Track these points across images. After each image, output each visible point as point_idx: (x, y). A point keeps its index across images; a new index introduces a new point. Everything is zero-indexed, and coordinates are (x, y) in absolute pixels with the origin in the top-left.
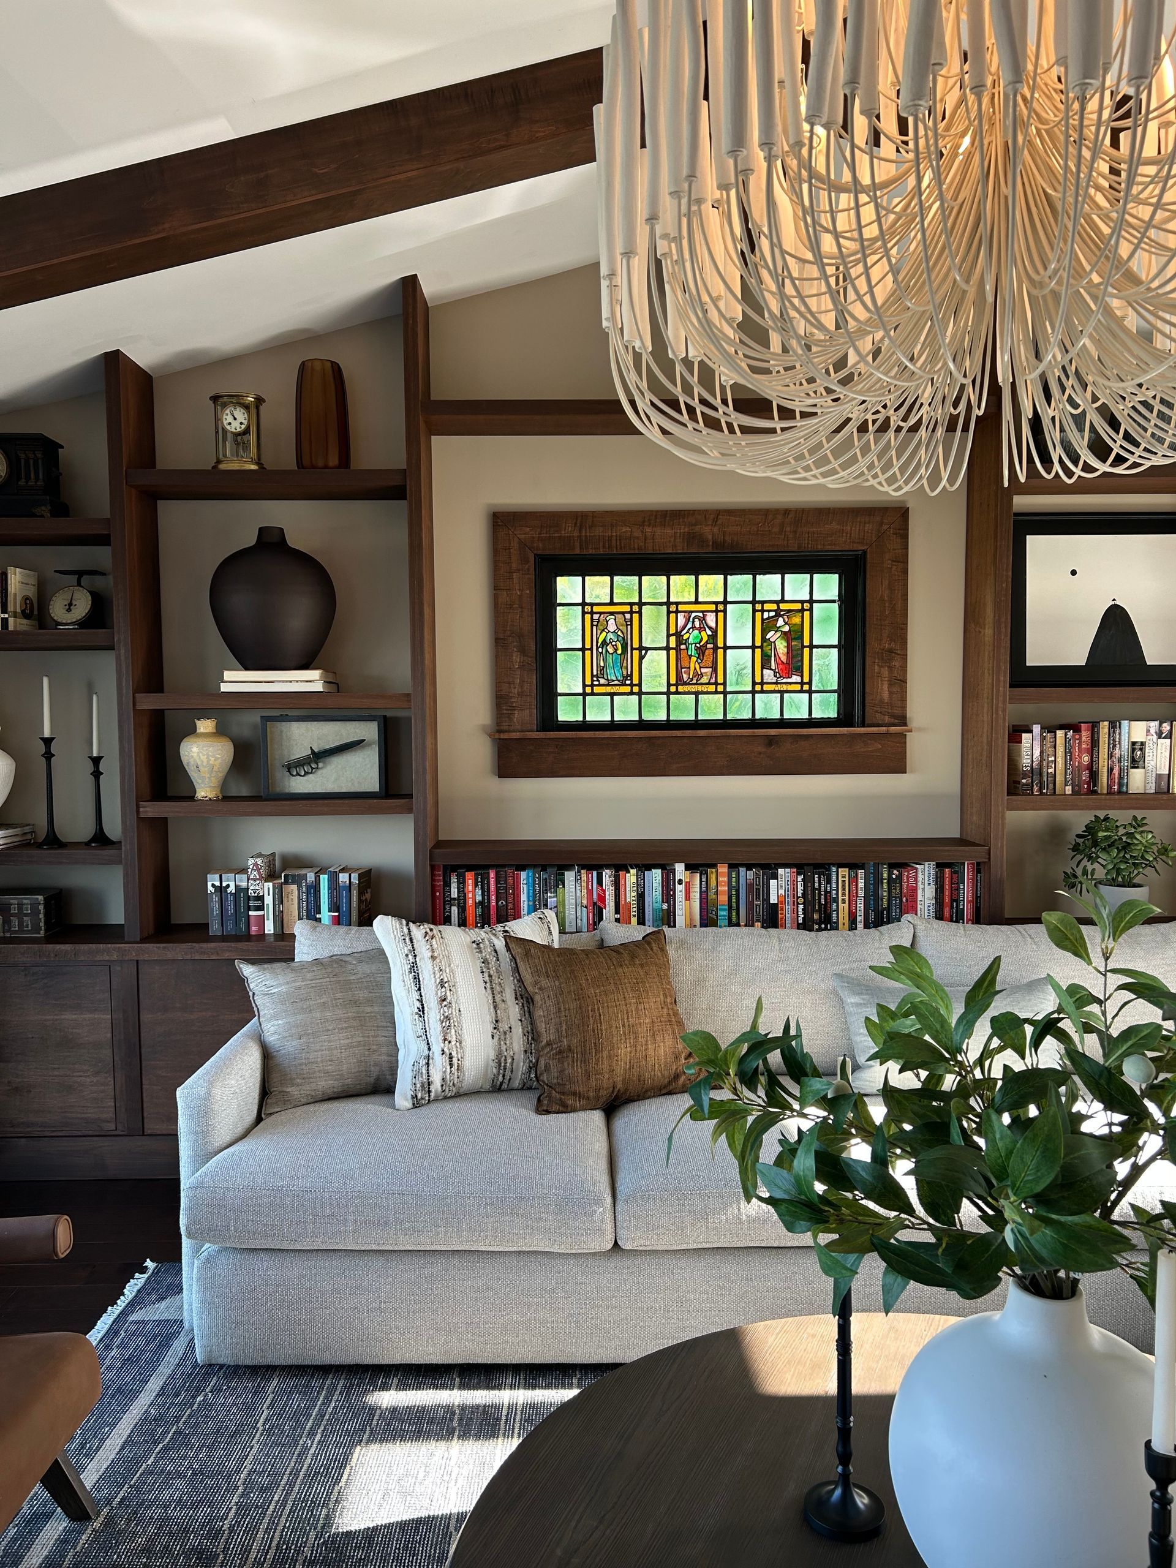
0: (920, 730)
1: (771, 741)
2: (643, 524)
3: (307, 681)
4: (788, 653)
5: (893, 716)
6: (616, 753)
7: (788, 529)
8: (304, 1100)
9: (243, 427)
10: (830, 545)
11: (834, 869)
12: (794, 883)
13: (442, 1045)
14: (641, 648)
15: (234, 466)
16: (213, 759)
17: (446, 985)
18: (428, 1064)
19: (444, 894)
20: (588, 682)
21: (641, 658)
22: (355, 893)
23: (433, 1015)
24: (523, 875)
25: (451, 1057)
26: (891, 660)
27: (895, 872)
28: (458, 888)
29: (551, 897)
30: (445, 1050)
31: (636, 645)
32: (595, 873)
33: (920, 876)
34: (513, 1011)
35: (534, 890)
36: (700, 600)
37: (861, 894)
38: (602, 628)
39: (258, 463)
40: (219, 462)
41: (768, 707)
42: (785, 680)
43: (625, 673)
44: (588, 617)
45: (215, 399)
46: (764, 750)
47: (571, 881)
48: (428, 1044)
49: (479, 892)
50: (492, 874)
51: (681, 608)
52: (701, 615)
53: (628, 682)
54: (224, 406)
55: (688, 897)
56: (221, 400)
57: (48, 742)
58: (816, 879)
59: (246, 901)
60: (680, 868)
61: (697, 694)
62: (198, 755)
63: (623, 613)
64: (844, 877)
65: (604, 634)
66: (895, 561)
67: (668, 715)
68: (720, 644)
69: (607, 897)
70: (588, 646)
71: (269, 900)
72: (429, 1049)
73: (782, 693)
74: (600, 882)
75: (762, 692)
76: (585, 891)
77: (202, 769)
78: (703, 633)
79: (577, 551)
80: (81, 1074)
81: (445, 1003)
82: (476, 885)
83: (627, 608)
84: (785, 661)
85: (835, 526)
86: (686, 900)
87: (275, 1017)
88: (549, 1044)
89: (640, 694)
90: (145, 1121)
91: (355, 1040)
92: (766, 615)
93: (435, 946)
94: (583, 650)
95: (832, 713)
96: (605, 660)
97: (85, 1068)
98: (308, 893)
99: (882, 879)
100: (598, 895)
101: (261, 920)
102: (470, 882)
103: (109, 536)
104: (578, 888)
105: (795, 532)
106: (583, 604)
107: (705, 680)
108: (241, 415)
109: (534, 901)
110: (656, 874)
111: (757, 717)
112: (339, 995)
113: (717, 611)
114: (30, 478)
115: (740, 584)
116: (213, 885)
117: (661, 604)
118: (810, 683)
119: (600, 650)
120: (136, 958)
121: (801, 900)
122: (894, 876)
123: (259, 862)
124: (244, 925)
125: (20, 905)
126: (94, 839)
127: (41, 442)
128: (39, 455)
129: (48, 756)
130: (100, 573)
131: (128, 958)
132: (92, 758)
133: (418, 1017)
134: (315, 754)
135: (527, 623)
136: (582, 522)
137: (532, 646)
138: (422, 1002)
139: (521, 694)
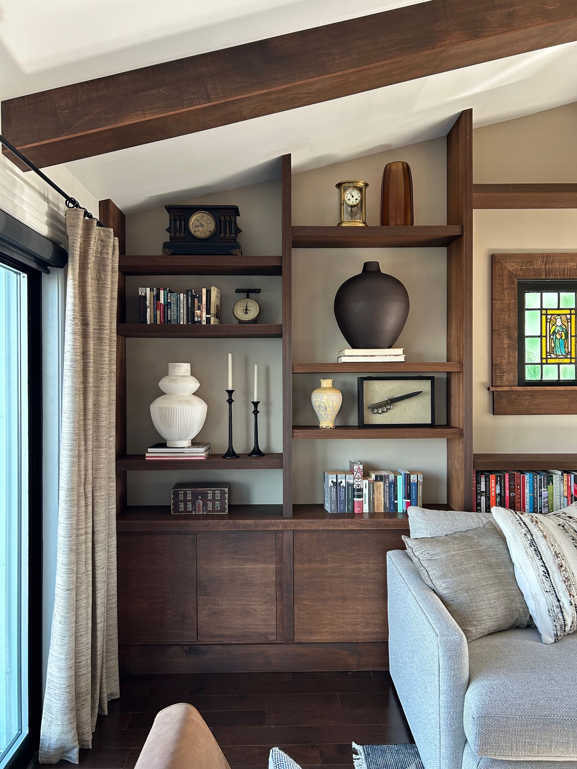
3: (395, 355)
6: (567, 400)
8: (478, 636)
9: (358, 201)
13: (570, 598)
15: (352, 225)
16: (335, 403)
17: (559, 556)
18: (561, 610)
19: (477, 489)
20: (544, 356)
22: (420, 488)
23: (557, 577)
24: (527, 476)
28: (486, 485)
29: (544, 491)
30: (572, 602)
31: (574, 334)
32: (573, 476)
35: (534, 486)
38: (553, 323)
39: (365, 223)
40: (342, 222)
43: (567, 351)
44: (544, 317)
45: (339, 186)
47: (558, 481)
48: (557, 597)
49: (498, 487)
50: (507, 476)
53: (569, 356)
54: (345, 189)
56: (344, 185)
57: (230, 392)
59: (353, 492)
62: (327, 401)
63: (566, 315)
65: (554, 327)
70: (544, 334)
71: (366, 491)
72: (559, 601)
74: (576, 482)
76: (566, 487)
77: (328, 409)
79: (544, 277)
80: (256, 603)
81: (563, 569)
82: (496, 483)
83: (568, 312)
87: (443, 576)
90: (295, 634)
91: (501, 593)
93: (541, 527)
94: (541, 336)
96: (555, 343)
97: (259, 599)
98: (390, 487)
100: (575, 489)
101: (361, 504)
102: (493, 480)
103: (281, 267)
104: (562, 485)
106: (541, 309)
108: (357, 194)
109: (533, 493)
114: (226, 233)
116: (332, 482)
119: (552, 337)
120: (293, 529)
123: (361, 467)
124: (350, 507)
125: (214, 494)
126: (253, 452)
127: (235, 211)
128: (233, 219)
129: (230, 401)
130: (258, 291)
131: (288, 529)
132: (253, 402)
133: (544, 578)
134: (390, 400)
135: (513, 320)
136: (546, 260)
137: (516, 334)
138: (546, 567)
139: (508, 363)
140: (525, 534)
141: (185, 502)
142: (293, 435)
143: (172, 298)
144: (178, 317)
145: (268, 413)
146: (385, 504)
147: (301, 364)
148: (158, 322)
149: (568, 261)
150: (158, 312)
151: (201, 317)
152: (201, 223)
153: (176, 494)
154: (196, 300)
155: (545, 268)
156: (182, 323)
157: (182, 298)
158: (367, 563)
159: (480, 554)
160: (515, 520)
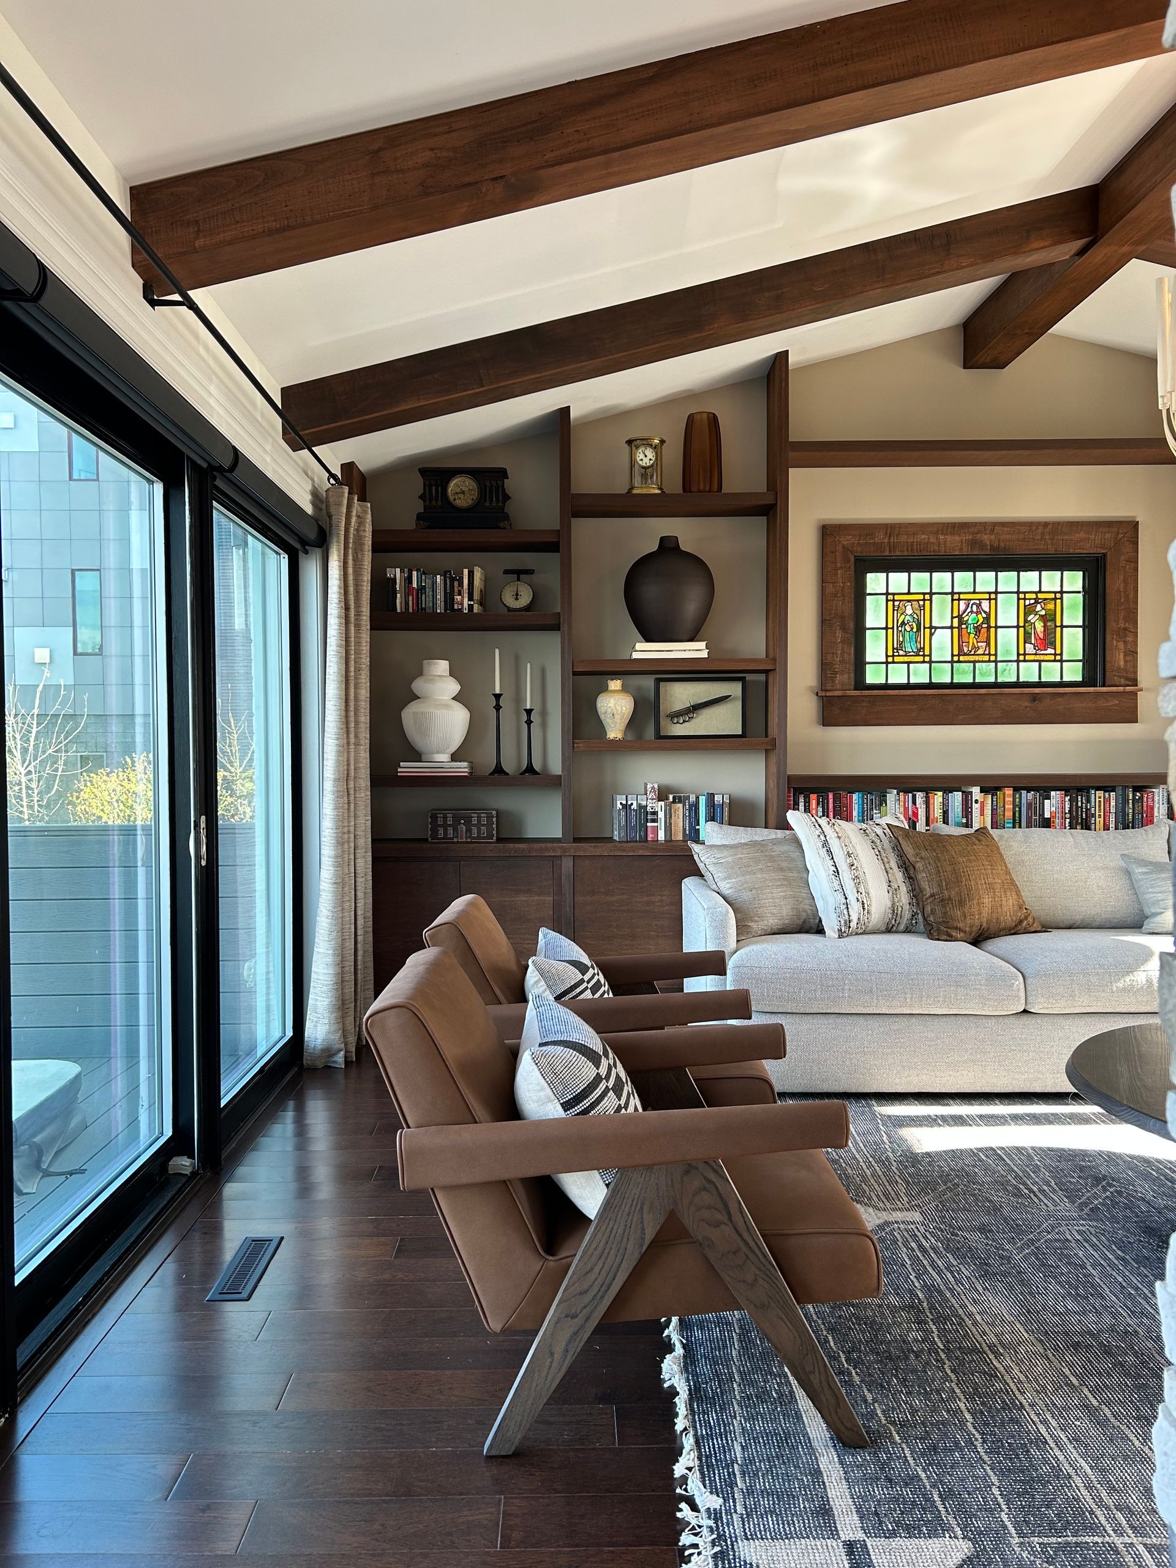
0: (1148, 690)
1: (1035, 698)
2: (937, 533)
3: (697, 650)
4: (1044, 631)
5: (1127, 679)
6: (915, 707)
7: (1047, 537)
8: (759, 932)
9: (652, 462)
10: (1080, 549)
11: (1093, 792)
12: (1063, 802)
13: (856, 895)
14: (931, 627)
15: (644, 491)
16: (624, 709)
17: (851, 856)
18: (847, 908)
20: (890, 653)
21: (931, 635)
22: (726, 809)
23: (846, 876)
24: (855, 796)
25: (863, 904)
26: (1126, 636)
27: (1138, 794)
28: (805, 806)
29: (876, 813)
30: (859, 898)
31: (927, 625)
32: (910, 795)
33: (1156, 798)
34: (899, 876)
35: (863, 808)
36: (977, 591)
37: (1113, 810)
38: (901, 612)
39: (660, 489)
40: (632, 488)
41: (1029, 673)
42: (1042, 652)
43: (919, 646)
44: (890, 603)
45: (630, 442)
46: (1029, 705)
47: (892, 801)
48: (845, 895)
49: (820, 809)
50: (831, 796)
51: (962, 597)
52: (978, 602)
53: (921, 653)
54: (637, 447)
55: (982, 814)
56: (634, 443)
57: (498, 697)
58: (1079, 799)
59: (646, 815)
60: (976, 791)
61: (974, 662)
62: (615, 705)
63: (918, 601)
64: (1100, 798)
65: (903, 616)
66: (1128, 561)
67: (952, 678)
68: (993, 624)
69: (919, 813)
70: (890, 625)
71: (661, 815)
72: (846, 898)
73: (1040, 661)
74: (914, 803)
75: (1025, 661)
76: (902, 809)
77: (617, 717)
78: (979, 616)
79: (887, 553)
81: (853, 867)
82: (818, 804)
83: (921, 597)
84: (1042, 637)
85: (1082, 535)
86: (981, 815)
87: (728, 877)
88: (932, 895)
89: (931, 662)
91: (787, 894)
92: (1027, 602)
93: (838, 830)
94: (886, 628)
95: (1079, 678)
96: (903, 636)
98: (690, 810)
99: (1128, 800)
100: (913, 812)
101: (656, 830)
102: (814, 801)
103: (558, 542)
104: (897, 806)
105: (1052, 539)
106: (887, 594)
107: (980, 652)
108: (651, 453)
109: (863, 812)
110: (958, 796)
111: (1021, 680)
112: (769, 864)
113: (990, 599)
114: (492, 501)
115: (1007, 579)
116: (621, 804)
117: (946, 594)
118: (1061, 654)
119: (900, 629)
120: (573, 854)
121: (1068, 816)
122: (1137, 798)
123: (656, 786)
124: (642, 834)
125: (479, 817)
126: (527, 771)
127: (502, 473)
128: (500, 483)
129: (498, 708)
130: (530, 572)
131: (567, 854)
132: (526, 710)
133: (833, 877)
134: (692, 706)
135: (848, 608)
136: (891, 532)
137: (852, 625)
138: (836, 866)
139: (842, 662)
140: (819, 836)
141: (445, 826)
142: (573, 747)
143: (427, 582)
144: (434, 604)
145: (544, 725)
146: (684, 830)
147: (582, 661)
148: (411, 610)
149: (918, 534)
150: (411, 598)
151: (462, 604)
152: (461, 489)
153: (434, 817)
154: (456, 584)
155: (889, 543)
156: (438, 611)
157: (438, 580)
158: (660, 895)
159: (771, 859)
160: (810, 823)
